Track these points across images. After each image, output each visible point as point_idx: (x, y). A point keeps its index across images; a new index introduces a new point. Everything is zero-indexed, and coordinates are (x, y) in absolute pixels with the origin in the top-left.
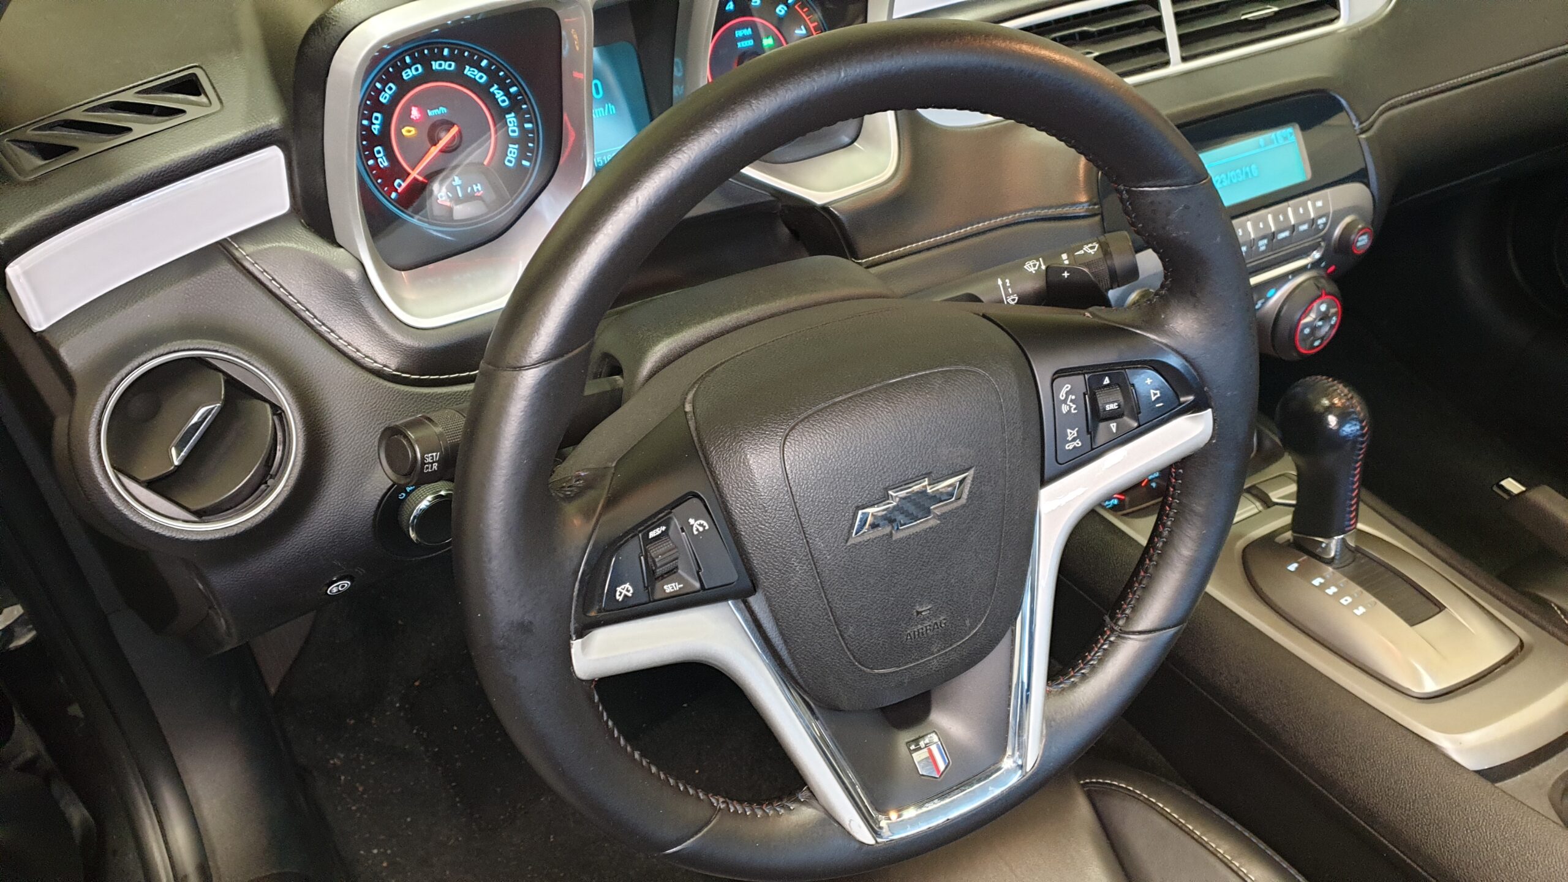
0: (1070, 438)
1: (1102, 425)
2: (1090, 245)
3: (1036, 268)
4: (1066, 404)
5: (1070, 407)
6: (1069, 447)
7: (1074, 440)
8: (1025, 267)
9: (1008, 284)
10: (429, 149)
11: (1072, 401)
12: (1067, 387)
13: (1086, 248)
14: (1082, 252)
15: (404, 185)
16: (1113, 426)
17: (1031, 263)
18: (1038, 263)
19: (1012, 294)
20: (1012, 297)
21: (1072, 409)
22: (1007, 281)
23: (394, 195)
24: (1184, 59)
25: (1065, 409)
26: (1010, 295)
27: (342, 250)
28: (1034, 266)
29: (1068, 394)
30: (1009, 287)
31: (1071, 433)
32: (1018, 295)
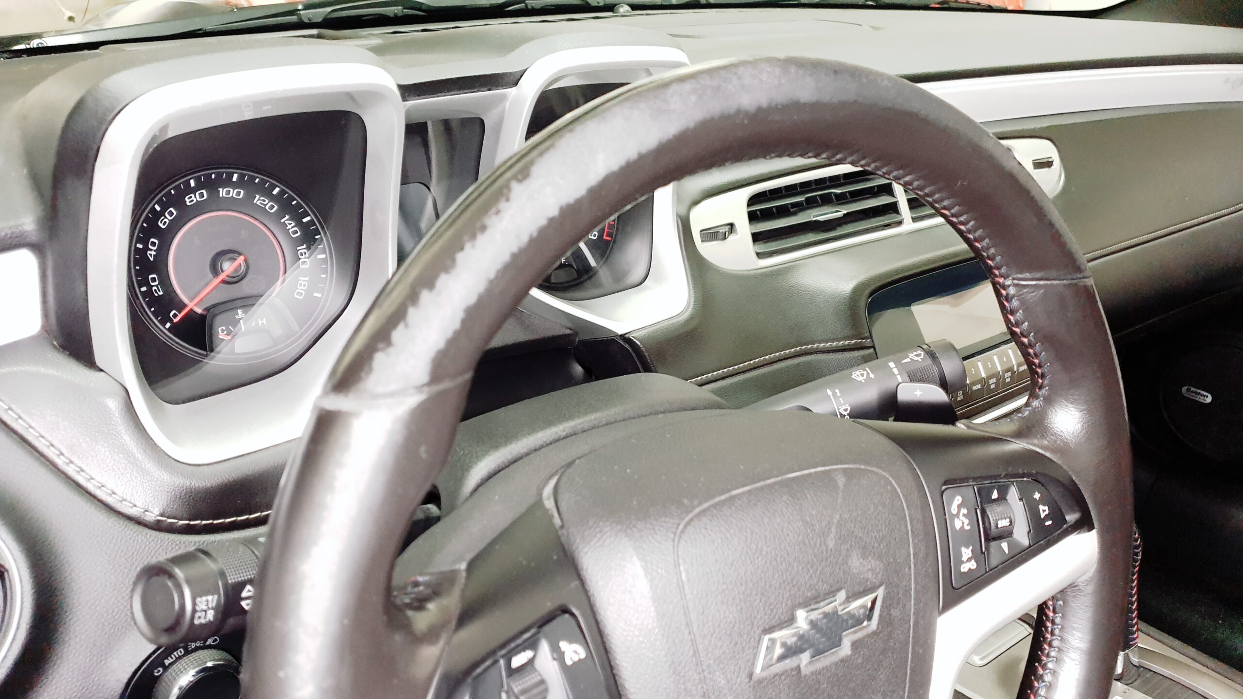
0: (964, 558)
1: (993, 544)
2: (915, 353)
3: (865, 377)
4: (958, 517)
5: (963, 523)
6: (965, 568)
7: (969, 560)
8: (853, 377)
9: (839, 394)
10: (212, 280)
11: (964, 515)
12: (958, 500)
13: (912, 356)
14: (908, 360)
15: (180, 316)
16: (1005, 545)
17: (858, 373)
18: (865, 373)
19: (844, 404)
20: (844, 407)
21: (965, 525)
22: (837, 391)
23: (168, 325)
24: (914, 220)
25: (958, 524)
26: (841, 405)
27: (102, 374)
28: (862, 375)
29: (959, 507)
30: (840, 397)
31: (966, 553)
32: (850, 406)
